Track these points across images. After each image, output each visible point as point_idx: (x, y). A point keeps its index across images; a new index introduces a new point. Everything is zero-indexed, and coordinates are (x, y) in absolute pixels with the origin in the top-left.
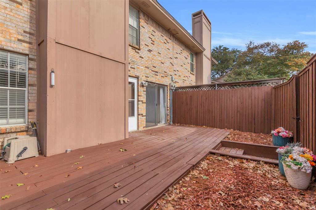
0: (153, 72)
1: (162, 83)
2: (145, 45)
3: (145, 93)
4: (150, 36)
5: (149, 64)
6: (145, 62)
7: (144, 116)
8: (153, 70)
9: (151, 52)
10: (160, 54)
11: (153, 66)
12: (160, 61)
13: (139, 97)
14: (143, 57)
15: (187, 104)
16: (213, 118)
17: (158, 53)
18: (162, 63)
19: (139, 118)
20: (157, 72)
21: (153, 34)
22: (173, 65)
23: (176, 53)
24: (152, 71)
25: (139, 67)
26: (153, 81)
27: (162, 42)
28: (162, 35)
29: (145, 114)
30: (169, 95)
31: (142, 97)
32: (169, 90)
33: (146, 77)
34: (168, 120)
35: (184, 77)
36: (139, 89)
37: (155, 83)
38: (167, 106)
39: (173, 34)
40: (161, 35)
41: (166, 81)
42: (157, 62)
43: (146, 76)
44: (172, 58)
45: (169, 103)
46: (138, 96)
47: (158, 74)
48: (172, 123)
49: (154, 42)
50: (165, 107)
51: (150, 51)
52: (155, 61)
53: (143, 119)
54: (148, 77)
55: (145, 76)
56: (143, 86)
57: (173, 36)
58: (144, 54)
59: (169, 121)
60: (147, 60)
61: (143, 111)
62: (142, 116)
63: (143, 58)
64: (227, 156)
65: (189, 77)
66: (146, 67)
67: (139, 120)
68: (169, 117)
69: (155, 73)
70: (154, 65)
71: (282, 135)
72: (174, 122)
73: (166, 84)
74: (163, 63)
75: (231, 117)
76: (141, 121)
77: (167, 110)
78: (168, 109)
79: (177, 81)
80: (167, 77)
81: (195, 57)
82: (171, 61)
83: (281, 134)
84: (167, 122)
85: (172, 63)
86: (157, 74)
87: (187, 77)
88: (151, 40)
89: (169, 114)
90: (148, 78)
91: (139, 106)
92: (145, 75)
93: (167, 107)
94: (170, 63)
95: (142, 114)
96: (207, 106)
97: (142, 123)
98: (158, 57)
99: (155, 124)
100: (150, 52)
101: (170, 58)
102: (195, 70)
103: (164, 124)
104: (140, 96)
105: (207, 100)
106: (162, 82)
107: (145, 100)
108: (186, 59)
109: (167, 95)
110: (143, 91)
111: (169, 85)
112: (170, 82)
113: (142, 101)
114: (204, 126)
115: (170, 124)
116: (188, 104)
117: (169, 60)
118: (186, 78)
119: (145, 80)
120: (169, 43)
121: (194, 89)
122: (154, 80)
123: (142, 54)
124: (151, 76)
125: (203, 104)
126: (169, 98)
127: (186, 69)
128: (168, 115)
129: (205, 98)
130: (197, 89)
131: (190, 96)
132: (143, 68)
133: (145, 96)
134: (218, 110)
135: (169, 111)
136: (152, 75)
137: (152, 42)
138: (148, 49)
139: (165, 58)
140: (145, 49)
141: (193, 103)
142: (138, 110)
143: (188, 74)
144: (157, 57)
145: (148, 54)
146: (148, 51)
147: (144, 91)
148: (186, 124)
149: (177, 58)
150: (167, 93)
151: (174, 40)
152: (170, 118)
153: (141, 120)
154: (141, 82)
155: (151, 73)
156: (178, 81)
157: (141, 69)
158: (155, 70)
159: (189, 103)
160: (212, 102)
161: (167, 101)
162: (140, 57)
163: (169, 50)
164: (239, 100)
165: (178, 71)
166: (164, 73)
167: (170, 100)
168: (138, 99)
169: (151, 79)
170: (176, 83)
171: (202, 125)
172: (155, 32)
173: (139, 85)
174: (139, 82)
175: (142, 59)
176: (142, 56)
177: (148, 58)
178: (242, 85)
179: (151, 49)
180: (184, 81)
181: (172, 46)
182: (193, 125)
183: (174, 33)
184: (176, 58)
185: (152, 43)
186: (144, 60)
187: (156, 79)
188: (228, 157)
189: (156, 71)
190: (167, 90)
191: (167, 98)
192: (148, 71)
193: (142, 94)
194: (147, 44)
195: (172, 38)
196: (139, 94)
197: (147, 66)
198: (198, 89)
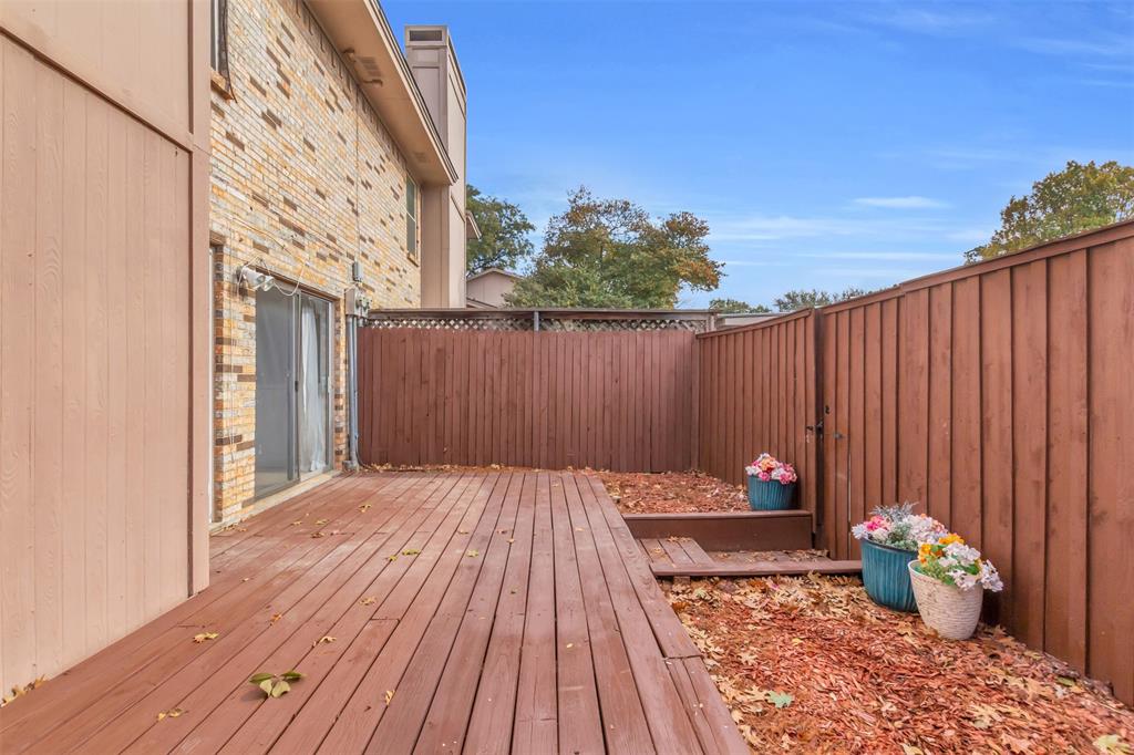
0: (285, 230)
1: (321, 288)
2: (253, 81)
3: (252, 327)
4: (270, 47)
5: (267, 183)
6: (253, 171)
7: (249, 445)
8: (285, 217)
9: (278, 127)
10: (312, 148)
11: (287, 201)
12: (311, 180)
13: (226, 349)
14: (245, 141)
15: (424, 381)
16: (527, 431)
17: (306, 142)
18: (318, 192)
19: (226, 459)
20: (301, 232)
21: (283, 40)
22: (356, 213)
23: (367, 163)
24: (282, 221)
25: (223, 186)
26: (287, 270)
27: (319, 99)
28: (319, 62)
29: (252, 437)
30: (343, 343)
31: (237, 350)
32: (343, 319)
33: (256, 246)
34: (338, 453)
35: (391, 269)
36: (225, 304)
37: (293, 284)
38: (337, 389)
39: (358, 77)
40: (316, 63)
41: (333, 280)
42: (300, 183)
43: (258, 241)
44: (352, 183)
45: (343, 376)
46: (219, 341)
47: (306, 242)
48: (356, 464)
49: (288, 82)
50: (327, 394)
51: (272, 120)
52: (292, 177)
53: (244, 463)
54: (266, 250)
55: (250, 243)
56: (243, 292)
57: (358, 86)
58: (246, 125)
59: (342, 458)
60: (260, 160)
61: (240, 421)
62: (240, 448)
63: (242, 146)
64: (712, 577)
65: (405, 271)
66: (256, 197)
67: (225, 467)
68: (344, 440)
69: (293, 233)
70: (290, 197)
71: (779, 478)
72: (366, 460)
73: (334, 293)
74: (323, 197)
75: (584, 427)
76: (233, 475)
77: (337, 408)
78: (342, 402)
79: (369, 284)
80: (336, 260)
81: (419, 195)
82: (352, 192)
83: (775, 475)
84: (337, 461)
85: (353, 204)
86: (299, 238)
87: (398, 270)
88: (275, 66)
89: (342, 424)
90: (265, 257)
91: (225, 396)
92: (253, 236)
93: (337, 396)
94: (349, 201)
95: (239, 438)
96: (504, 389)
97: (240, 480)
98: (305, 161)
99: (290, 478)
100: (275, 128)
101: (349, 179)
102: (418, 249)
103: (325, 471)
104: (230, 342)
105: (505, 369)
106: (322, 280)
107: (250, 366)
108: (397, 197)
109: (337, 343)
110: (241, 318)
111: (342, 297)
112: (348, 284)
113: (239, 369)
114: (493, 466)
115: (347, 472)
116: (427, 382)
117: (344, 185)
118: (394, 276)
119: (254, 262)
120: (342, 111)
121: (452, 322)
122: (291, 268)
123: (238, 127)
124: (277, 248)
125: (488, 381)
126: (343, 355)
127: (395, 238)
128: (338, 430)
129: (497, 360)
130: (462, 322)
131: (439, 350)
132: (243, 198)
133: (253, 344)
134: (544, 405)
135: (342, 413)
136: (281, 242)
137: (280, 79)
138: (265, 111)
139: (331, 176)
140: (252, 105)
141: (448, 379)
142: (218, 420)
143: (401, 260)
144: (300, 157)
145: (265, 133)
146: (264, 117)
147: (247, 318)
148: (419, 464)
149: (370, 186)
150: (337, 332)
151: (360, 107)
152: (349, 444)
153: (234, 465)
154: (234, 271)
155: (276, 234)
156: (373, 286)
157: (232, 200)
158: (293, 221)
159: (432, 377)
160: (524, 376)
161: (337, 368)
162: (230, 137)
163: (345, 142)
164: (608, 370)
165: (372, 241)
166: (327, 241)
167: (347, 362)
168: (218, 358)
169: (277, 262)
170: (368, 291)
171: (486, 463)
172: (293, 39)
173: (226, 286)
174: (226, 268)
175: (239, 151)
176: (239, 136)
177: (265, 156)
178: (614, 321)
179: (275, 113)
180: (389, 285)
181: (353, 130)
182: (451, 463)
183: (365, 74)
184: (367, 185)
185: (279, 85)
186: (246, 157)
187: (299, 266)
188: (717, 578)
189: (299, 224)
190: (337, 320)
191: (337, 355)
192: (264, 219)
193: (241, 334)
194: (258, 80)
195: (352, 94)
196: (226, 333)
197: (259, 191)
198: (466, 323)
